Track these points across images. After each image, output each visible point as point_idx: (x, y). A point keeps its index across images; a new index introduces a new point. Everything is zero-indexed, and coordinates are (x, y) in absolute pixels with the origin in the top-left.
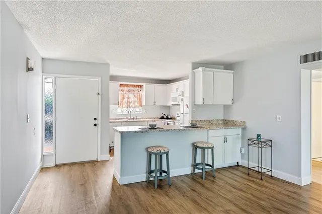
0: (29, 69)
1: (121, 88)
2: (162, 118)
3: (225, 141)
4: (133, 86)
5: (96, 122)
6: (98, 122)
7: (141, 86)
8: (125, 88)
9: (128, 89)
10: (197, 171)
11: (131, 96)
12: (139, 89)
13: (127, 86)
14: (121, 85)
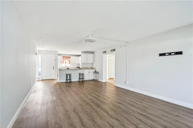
0: (36, 54)
1: (63, 58)
2: (77, 68)
3: (89, 73)
4: (67, 57)
5: (53, 68)
6: (54, 68)
7: (70, 57)
8: (64, 58)
9: (65, 58)
10: (80, 80)
11: (67, 60)
12: (70, 58)
13: (65, 57)
14: (63, 57)
